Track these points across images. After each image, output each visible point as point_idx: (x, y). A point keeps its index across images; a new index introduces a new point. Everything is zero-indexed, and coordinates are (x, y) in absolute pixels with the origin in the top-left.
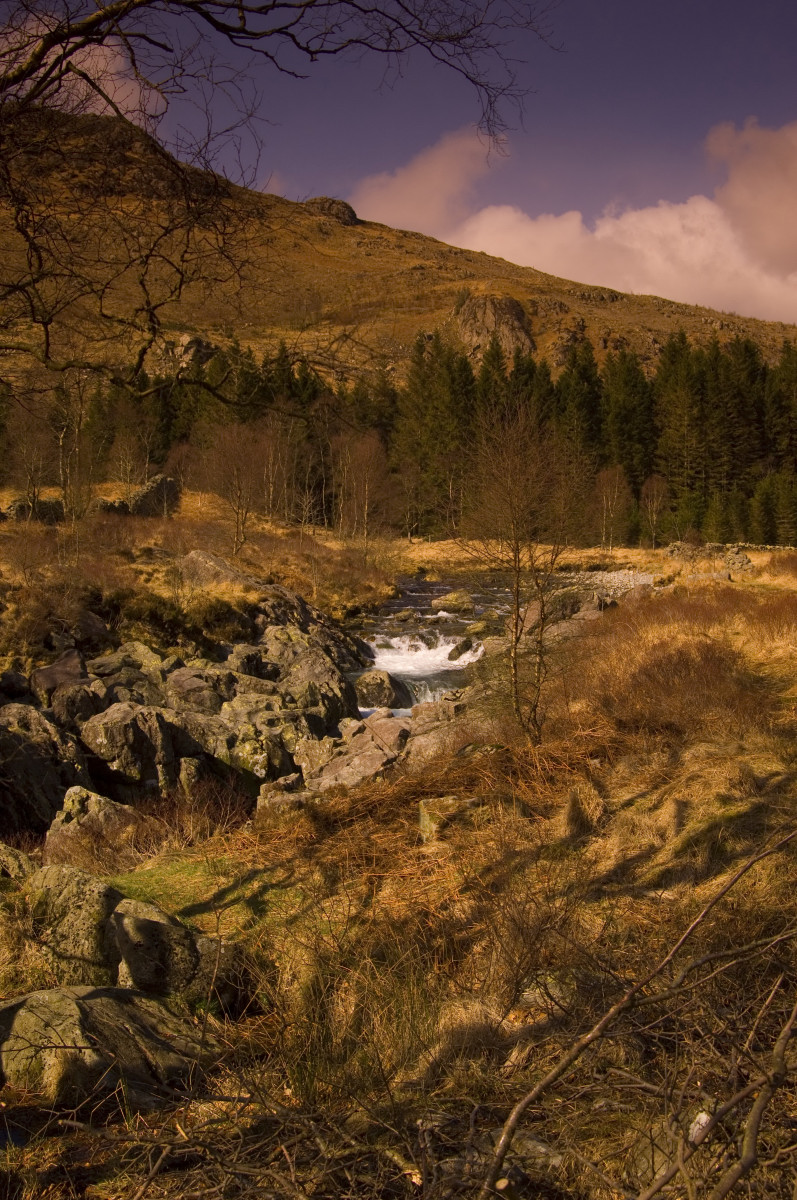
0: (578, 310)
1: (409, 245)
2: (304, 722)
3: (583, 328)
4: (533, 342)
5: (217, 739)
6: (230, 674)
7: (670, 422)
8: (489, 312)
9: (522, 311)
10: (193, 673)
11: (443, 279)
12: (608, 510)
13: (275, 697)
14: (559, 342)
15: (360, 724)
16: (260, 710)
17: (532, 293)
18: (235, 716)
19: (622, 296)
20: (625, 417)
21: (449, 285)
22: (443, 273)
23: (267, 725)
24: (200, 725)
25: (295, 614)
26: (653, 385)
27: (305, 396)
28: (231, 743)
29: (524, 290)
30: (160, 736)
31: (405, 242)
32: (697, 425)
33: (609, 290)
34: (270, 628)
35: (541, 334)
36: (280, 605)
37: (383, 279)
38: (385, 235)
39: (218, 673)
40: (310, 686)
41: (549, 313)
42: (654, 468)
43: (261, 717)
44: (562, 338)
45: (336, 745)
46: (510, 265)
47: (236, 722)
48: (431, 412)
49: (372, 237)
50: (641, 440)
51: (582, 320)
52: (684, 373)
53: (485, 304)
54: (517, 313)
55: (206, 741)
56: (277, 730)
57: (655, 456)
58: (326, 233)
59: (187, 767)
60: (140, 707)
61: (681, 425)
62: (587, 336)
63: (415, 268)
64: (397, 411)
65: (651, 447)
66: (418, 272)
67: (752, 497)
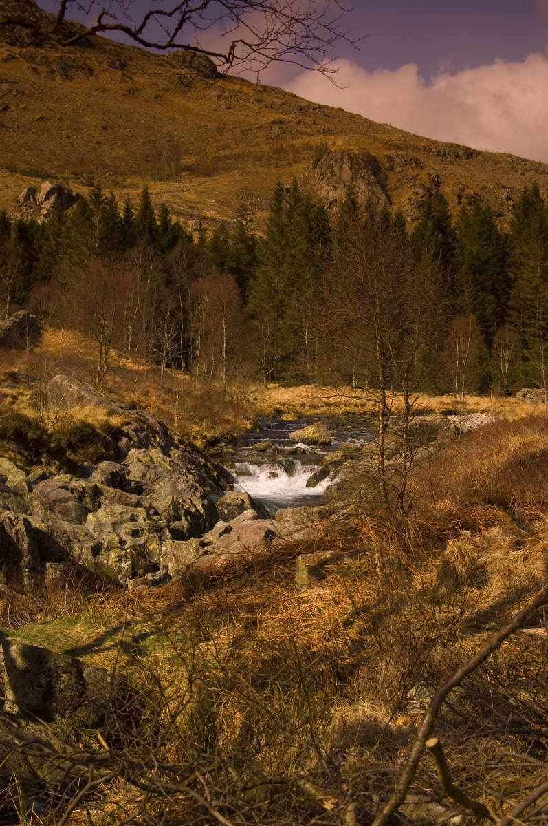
0: (434, 166)
1: (269, 99)
2: (167, 533)
3: (438, 184)
4: (388, 197)
5: (82, 547)
6: (96, 486)
7: (523, 273)
8: (346, 167)
9: (378, 166)
10: (59, 484)
11: (302, 133)
12: (460, 359)
13: (140, 509)
14: (415, 197)
15: (226, 524)
16: (125, 521)
17: (388, 149)
18: (100, 525)
19: (478, 153)
20: (479, 268)
21: (307, 139)
22: (301, 128)
23: (131, 536)
24: (65, 532)
25: (158, 438)
26: (506, 236)
27: (165, 242)
28: (96, 550)
29: (381, 145)
30: (26, 540)
31: (264, 96)
33: (464, 147)
34: (133, 450)
35: (396, 189)
36: (142, 429)
37: (242, 132)
38: (245, 89)
39: (83, 485)
40: (173, 500)
41: (404, 169)
42: (506, 318)
43: (126, 528)
44: (417, 193)
45: (202, 545)
46: (366, 120)
47: (100, 532)
48: (289, 259)
49: (232, 91)
50: (494, 291)
51: (437, 176)
52: (538, 225)
53: (342, 158)
54: (373, 168)
55: (72, 548)
56: (141, 540)
57: (508, 307)
58: (187, 86)
59: (52, 571)
60: (7, 512)
61: (533, 277)
62: (441, 192)
63: (274, 122)
64: (254, 258)
65: (504, 298)
66: (277, 126)
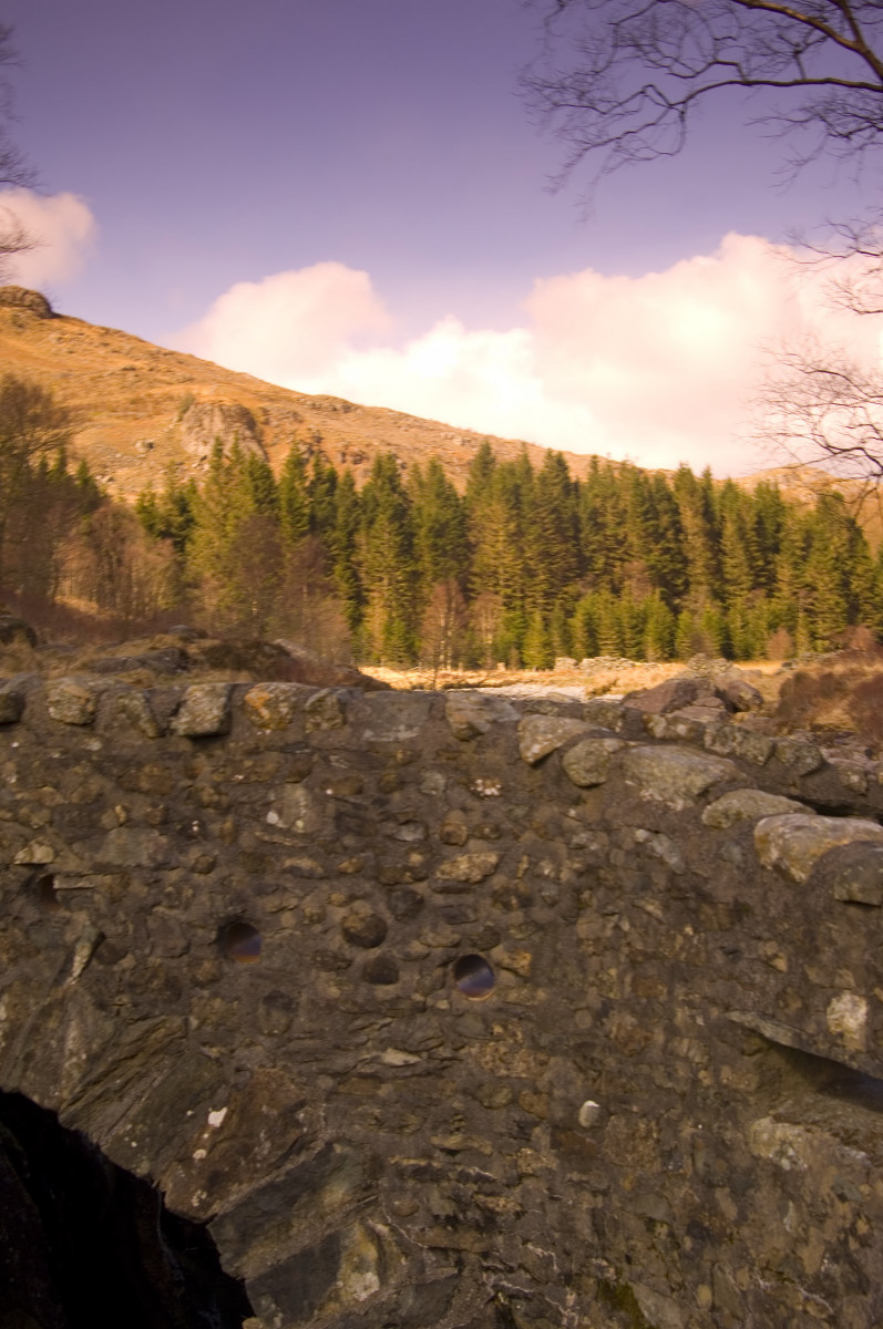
1: (115, 343)
3: (319, 440)
4: (265, 451)
7: (485, 537)
8: (217, 420)
9: (253, 419)
11: (159, 381)
17: (260, 400)
19: (358, 407)
20: (439, 531)
21: (167, 389)
22: (159, 376)
26: (464, 498)
29: (250, 396)
31: (108, 339)
32: (514, 541)
33: (341, 400)
35: (274, 445)
37: (92, 379)
38: (85, 330)
41: (282, 423)
46: (223, 369)
49: (73, 333)
51: (317, 431)
52: (499, 486)
53: (212, 410)
54: (247, 421)
57: (471, 573)
58: (20, 326)
61: (497, 541)
62: (323, 448)
64: (190, 520)
65: (466, 564)
66: (131, 374)
67: (572, 616)
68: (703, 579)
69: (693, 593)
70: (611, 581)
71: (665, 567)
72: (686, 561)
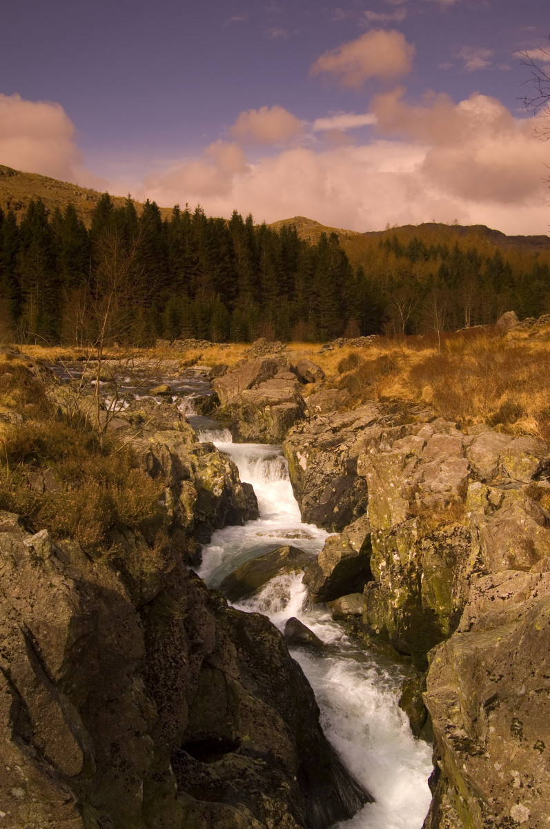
7: (104, 258)
12: (79, 319)
19: (19, 172)
20: (74, 253)
26: (90, 232)
28: (193, 468)
33: (7, 167)
65: (92, 276)
67: (163, 311)
68: (248, 288)
69: (242, 297)
70: (189, 288)
71: (223, 280)
72: (236, 276)
